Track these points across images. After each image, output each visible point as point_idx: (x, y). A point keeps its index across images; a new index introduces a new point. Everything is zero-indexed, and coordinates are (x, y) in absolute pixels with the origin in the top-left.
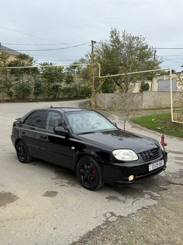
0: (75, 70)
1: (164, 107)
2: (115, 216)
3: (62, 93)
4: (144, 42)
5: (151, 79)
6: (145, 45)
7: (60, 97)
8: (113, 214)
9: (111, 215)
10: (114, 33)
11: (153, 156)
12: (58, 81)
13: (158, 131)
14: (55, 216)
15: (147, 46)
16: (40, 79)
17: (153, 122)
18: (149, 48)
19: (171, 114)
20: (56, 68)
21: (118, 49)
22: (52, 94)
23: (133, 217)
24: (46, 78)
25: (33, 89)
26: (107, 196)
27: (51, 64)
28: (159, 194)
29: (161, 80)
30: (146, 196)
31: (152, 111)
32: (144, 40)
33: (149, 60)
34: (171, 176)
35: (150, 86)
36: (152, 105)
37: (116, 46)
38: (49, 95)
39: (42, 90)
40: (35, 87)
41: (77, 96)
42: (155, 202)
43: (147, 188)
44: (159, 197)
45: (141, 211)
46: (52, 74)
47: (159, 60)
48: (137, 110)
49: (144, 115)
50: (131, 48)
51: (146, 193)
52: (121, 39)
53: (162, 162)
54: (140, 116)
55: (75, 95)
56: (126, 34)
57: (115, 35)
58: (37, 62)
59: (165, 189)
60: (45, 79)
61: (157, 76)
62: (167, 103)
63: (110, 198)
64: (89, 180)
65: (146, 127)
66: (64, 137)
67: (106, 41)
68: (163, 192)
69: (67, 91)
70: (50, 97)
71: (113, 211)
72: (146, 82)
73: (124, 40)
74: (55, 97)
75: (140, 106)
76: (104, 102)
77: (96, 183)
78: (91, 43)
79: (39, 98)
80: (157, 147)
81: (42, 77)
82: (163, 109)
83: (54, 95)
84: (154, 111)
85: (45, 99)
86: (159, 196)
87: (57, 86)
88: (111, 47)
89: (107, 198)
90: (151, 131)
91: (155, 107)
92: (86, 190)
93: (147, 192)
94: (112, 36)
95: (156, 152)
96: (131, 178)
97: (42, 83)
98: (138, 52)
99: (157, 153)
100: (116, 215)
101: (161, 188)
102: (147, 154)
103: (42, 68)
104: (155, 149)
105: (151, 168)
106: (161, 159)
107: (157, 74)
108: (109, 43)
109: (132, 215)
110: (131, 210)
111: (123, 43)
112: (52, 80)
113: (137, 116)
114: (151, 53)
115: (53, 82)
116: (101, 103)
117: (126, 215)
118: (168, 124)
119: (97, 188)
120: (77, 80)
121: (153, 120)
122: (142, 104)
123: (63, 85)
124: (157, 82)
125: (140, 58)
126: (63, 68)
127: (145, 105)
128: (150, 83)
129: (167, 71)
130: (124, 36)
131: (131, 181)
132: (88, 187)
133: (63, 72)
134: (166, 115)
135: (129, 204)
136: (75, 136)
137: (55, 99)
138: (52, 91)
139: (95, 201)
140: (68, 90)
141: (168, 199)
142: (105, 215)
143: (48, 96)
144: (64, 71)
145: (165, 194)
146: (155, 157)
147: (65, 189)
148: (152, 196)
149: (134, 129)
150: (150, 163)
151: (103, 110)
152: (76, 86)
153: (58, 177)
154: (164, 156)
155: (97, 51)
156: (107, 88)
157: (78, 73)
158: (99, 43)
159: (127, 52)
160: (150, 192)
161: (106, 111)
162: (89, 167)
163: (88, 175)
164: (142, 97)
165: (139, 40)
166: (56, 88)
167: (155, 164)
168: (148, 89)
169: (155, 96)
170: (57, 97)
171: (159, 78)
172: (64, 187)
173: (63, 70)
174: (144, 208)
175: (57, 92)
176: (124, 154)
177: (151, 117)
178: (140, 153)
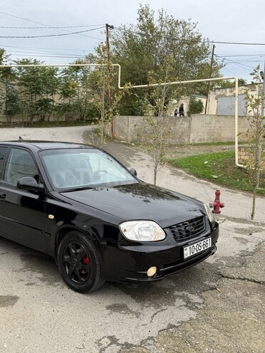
0: (78, 74)
1: (225, 141)
2: (118, 344)
3: (56, 113)
4: (194, 30)
5: (205, 94)
6: (196, 36)
7: (52, 119)
8: (113, 340)
9: (109, 342)
10: (144, 13)
11: (193, 231)
12: (47, 92)
13: (213, 182)
14: (5, 346)
15: (199, 37)
16: (16, 87)
17: (205, 167)
18: (202, 41)
19: (234, 154)
20: (44, 69)
21: (151, 40)
22: (38, 114)
23: (149, 344)
24: (26, 85)
25: (4, 105)
26: (110, 304)
27: (35, 62)
28: (201, 297)
29: (222, 96)
30: (179, 302)
31: (204, 148)
32: (194, 27)
33: (203, 61)
34: (225, 264)
35: (204, 105)
36: (206, 138)
37: (148, 36)
38: (33, 116)
39: (21, 106)
40: (7, 102)
41: (82, 119)
42: (193, 314)
43: (182, 286)
44: (200, 304)
45: (165, 332)
46: (38, 79)
47: (219, 62)
48: (181, 146)
49: (192, 154)
50: (173, 39)
51: (178, 296)
52: (156, 24)
53: (209, 241)
54: (185, 156)
55: (78, 117)
56: (164, 16)
57: (146, 17)
58: (10, 57)
59: (213, 289)
60: (24, 88)
61: (216, 89)
62: (230, 135)
63: (114, 308)
64: (78, 274)
65: (194, 175)
66: (36, 197)
67: (132, 25)
68: (209, 295)
69: (65, 110)
70: (35, 120)
71: (115, 334)
72: (197, 99)
73: (162, 26)
74: (42, 120)
75: (186, 140)
76: (125, 131)
77: (90, 281)
78: (105, 29)
79: (13, 120)
80: (201, 214)
81: (19, 85)
82: (223, 144)
83: (41, 116)
84: (208, 148)
85: (25, 123)
86: (201, 301)
87: (47, 101)
88: (140, 37)
89: (108, 308)
90: (202, 181)
91: (210, 141)
92: (72, 292)
93: (180, 294)
94: (141, 19)
95: (198, 223)
96: (152, 271)
97: (19, 95)
98: (185, 47)
99: (200, 226)
100: (119, 342)
101: (205, 285)
102: (183, 229)
103: (20, 68)
104: (197, 219)
105: (187, 253)
106: (207, 236)
107: (217, 87)
108: (135, 30)
109: (149, 342)
110: (147, 331)
111: (159, 30)
112: (37, 91)
113: (180, 156)
114: (206, 50)
115: (38, 93)
116: (122, 131)
117: (136, 341)
118: (229, 169)
119: (93, 289)
120: (82, 92)
121: (206, 162)
122: (189, 136)
123: (57, 99)
124: (216, 99)
125: (187, 58)
126: (57, 70)
127: (194, 137)
128: (204, 101)
129: (232, 81)
130: (161, 18)
131: (152, 277)
132: (77, 286)
133: (57, 77)
134: (228, 154)
135: (146, 320)
136: (55, 194)
137: (42, 123)
138: (37, 108)
139: (84, 315)
140: (66, 108)
141: (215, 308)
142: (98, 343)
143: (29, 118)
144: (59, 75)
145: (212, 298)
146: (196, 232)
147: (34, 291)
148: (188, 301)
149: (175, 177)
150: (187, 245)
151: (124, 143)
152: (79, 102)
153: (26, 267)
154: (212, 230)
155: (116, 44)
156: (132, 107)
157: (84, 79)
158: (120, 29)
159: (166, 46)
160: (186, 293)
161: (129, 145)
162: (78, 251)
163: (77, 266)
164: (190, 124)
165: (187, 27)
166: (45, 104)
167: (195, 245)
168: (201, 111)
169: (210, 123)
170: (46, 119)
171: (218, 93)
172: (33, 286)
173: (58, 73)
174: (171, 326)
175: (45, 111)
176: (140, 229)
177: (202, 158)
178: (170, 227)
